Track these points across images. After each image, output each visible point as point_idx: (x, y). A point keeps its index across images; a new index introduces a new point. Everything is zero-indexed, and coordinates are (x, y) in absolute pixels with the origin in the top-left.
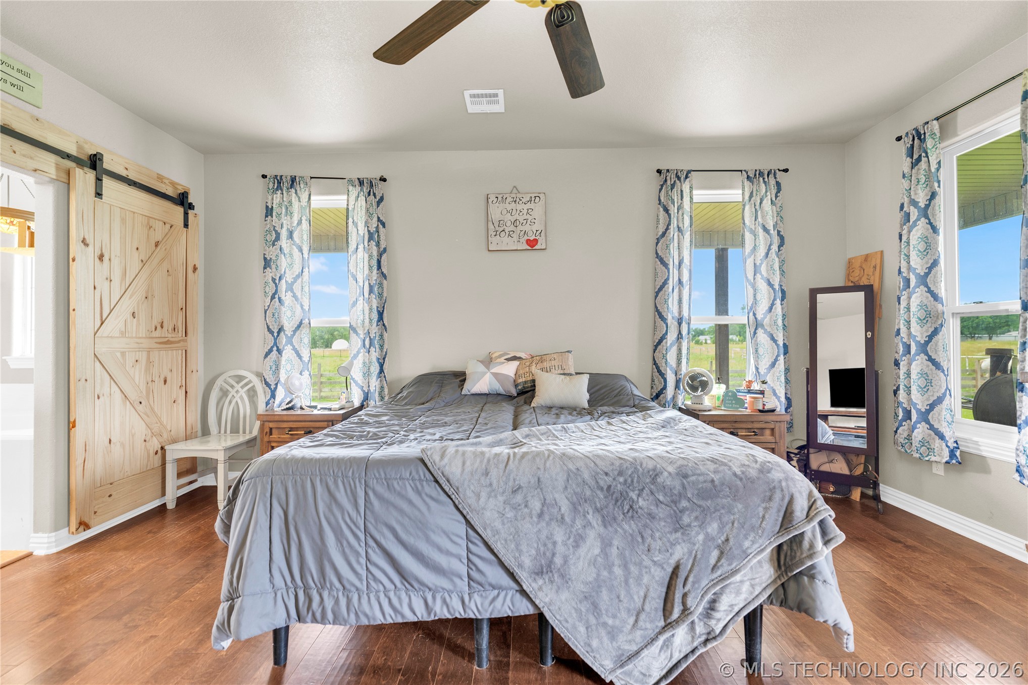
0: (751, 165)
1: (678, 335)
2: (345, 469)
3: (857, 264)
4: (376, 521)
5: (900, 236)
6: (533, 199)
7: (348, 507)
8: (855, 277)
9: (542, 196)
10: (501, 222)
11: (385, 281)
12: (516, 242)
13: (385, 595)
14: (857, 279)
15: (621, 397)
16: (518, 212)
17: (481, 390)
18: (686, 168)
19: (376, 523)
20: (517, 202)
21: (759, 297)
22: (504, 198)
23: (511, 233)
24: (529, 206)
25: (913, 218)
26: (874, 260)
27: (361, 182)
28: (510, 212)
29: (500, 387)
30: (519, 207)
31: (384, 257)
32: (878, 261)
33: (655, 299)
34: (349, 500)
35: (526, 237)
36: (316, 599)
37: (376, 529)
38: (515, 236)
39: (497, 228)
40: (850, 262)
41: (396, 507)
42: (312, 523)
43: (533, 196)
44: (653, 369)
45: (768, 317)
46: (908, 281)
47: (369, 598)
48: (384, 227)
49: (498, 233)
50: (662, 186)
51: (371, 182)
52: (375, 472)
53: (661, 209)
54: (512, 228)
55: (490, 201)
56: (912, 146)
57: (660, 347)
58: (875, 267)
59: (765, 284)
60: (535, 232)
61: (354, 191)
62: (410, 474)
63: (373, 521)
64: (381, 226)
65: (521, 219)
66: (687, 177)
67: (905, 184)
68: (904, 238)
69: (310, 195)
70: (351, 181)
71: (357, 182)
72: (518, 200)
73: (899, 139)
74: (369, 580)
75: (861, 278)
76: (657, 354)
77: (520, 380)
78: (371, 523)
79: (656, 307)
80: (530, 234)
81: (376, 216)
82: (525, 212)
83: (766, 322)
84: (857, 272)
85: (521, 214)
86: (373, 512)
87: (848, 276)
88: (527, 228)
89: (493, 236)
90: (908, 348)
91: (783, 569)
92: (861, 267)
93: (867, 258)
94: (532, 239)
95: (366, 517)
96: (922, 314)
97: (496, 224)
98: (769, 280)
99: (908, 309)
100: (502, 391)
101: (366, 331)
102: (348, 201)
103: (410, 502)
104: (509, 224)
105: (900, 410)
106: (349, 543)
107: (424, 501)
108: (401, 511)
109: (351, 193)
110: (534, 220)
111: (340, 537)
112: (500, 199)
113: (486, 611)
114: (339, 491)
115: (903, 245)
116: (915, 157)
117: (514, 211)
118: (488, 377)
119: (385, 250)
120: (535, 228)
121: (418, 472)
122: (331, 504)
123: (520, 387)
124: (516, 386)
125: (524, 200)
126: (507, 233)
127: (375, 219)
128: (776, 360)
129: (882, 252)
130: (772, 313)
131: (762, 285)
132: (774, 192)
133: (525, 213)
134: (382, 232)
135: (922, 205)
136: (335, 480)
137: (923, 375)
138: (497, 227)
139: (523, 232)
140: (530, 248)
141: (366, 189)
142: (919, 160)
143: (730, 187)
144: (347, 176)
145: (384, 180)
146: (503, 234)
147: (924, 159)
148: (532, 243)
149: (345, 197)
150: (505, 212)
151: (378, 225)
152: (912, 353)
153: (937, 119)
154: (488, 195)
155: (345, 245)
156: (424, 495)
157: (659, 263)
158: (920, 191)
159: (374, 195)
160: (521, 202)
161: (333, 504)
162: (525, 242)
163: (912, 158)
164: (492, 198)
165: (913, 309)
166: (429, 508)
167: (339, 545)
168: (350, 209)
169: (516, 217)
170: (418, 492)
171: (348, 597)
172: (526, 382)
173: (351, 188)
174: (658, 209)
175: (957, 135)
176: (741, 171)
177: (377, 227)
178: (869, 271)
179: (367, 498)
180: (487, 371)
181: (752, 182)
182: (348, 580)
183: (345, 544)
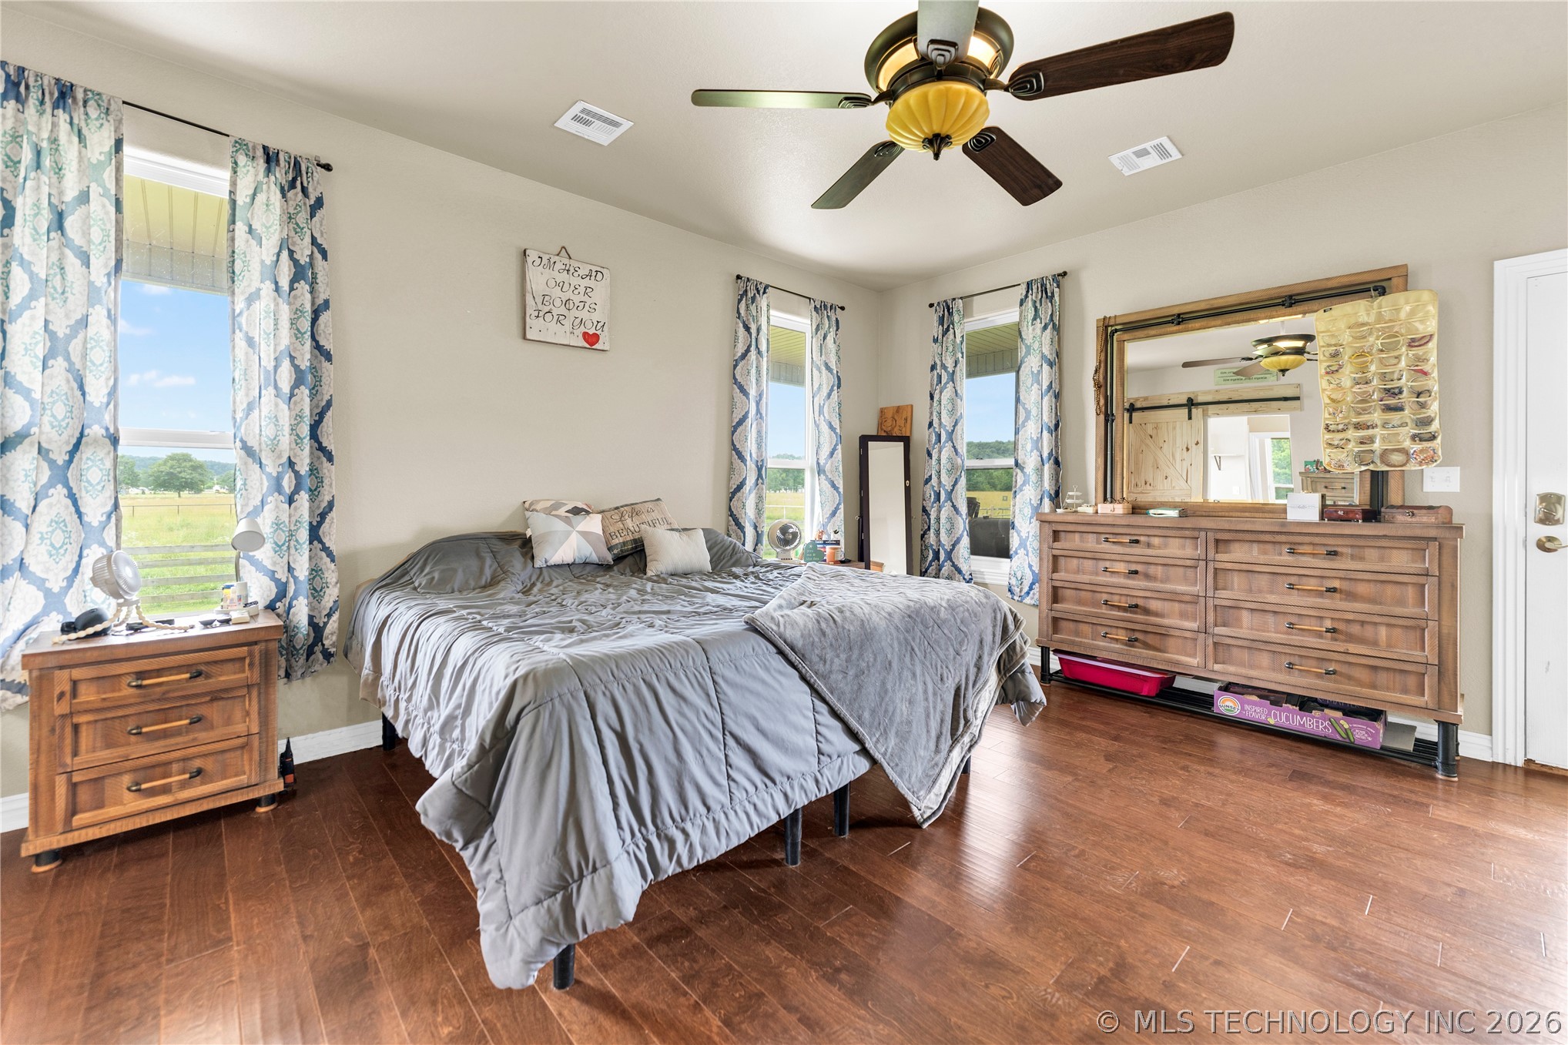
0: (819, 296)
1: (757, 479)
2: (683, 657)
3: (889, 415)
4: (735, 714)
5: (932, 397)
6: (594, 274)
7: (702, 704)
8: (888, 425)
9: (605, 271)
10: (547, 298)
11: (326, 364)
12: (568, 333)
13: (749, 802)
14: (890, 428)
15: (738, 555)
16: (572, 288)
17: (565, 559)
18: (766, 282)
19: (736, 717)
20: (571, 273)
21: (822, 440)
22: (552, 262)
23: (561, 318)
24: (586, 282)
25: (944, 381)
26: (903, 413)
27: (271, 158)
28: (561, 285)
29: (594, 554)
30: (575, 281)
31: (324, 318)
32: (909, 414)
33: (733, 435)
34: (699, 696)
35: (583, 329)
36: (679, 838)
37: (736, 723)
38: (567, 323)
39: (540, 307)
40: (882, 411)
41: (751, 692)
42: (663, 738)
43: (594, 269)
44: (729, 521)
45: (829, 462)
46: (939, 436)
47: (735, 812)
48: (325, 256)
49: (541, 314)
50: (742, 296)
51: (297, 165)
52: (718, 654)
53: (741, 325)
54: (563, 310)
55: (530, 260)
56: (943, 315)
57: (739, 494)
58: (906, 419)
59: (827, 427)
60: (596, 323)
61: (252, 172)
62: (753, 650)
63: (732, 716)
64: (318, 256)
65: (576, 299)
66: (764, 293)
67: (936, 347)
68: (936, 397)
69: (118, 145)
70: (240, 145)
71: (260, 152)
72: (572, 270)
73: (931, 305)
74: (732, 790)
75: (893, 429)
76: (735, 503)
77: (616, 541)
78: (731, 718)
79: (733, 444)
80: (589, 324)
81: (309, 232)
82: (582, 290)
83: (828, 468)
84: (889, 423)
85: (576, 292)
86: (730, 704)
87: (880, 425)
88: (584, 314)
89: (533, 317)
90: (938, 495)
91: (1003, 672)
92: (893, 418)
93: (898, 409)
94: (591, 332)
95: (724, 712)
96: (949, 466)
97: (538, 300)
98: (830, 423)
99: (939, 460)
100: (595, 558)
101: (284, 459)
102: (234, 183)
103: (763, 682)
104: (558, 303)
105: (931, 551)
106: (708, 750)
107: (774, 678)
108: (758, 695)
109: (241, 171)
110: (593, 306)
111: (698, 745)
112: (545, 261)
113: (836, 782)
114: (685, 687)
115: (935, 404)
116: (945, 327)
117: (566, 286)
118: (574, 537)
119: (327, 303)
120: (595, 317)
121: (759, 645)
122: (680, 705)
123: (615, 551)
124: (610, 549)
125: (581, 272)
126: (556, 317)
127: (308, 239)
128: (837, 509)
129: (912, 406)
130: (833, 458)
131: (825, 428)
132: (835, 328)
133: (582, 293)
134: (320, 268)
135: (950, 370)
136: (675, 674)
137: (950, 519)
138: (539, 304)
139: (579, 320)
140: (588, 346)
141: (281, 174)
142: (948, 330)
143: (797, 314)
144: (237, 132)
145: (327, 167)
146: (548, 317)
147: (951, 331)
148: (591, 339)
149: (226, 174)
150: (552, 283)
151: (312, 252)
152: (941, 501)
153: (961, 298)
154: (525, 251)
155: (225, 276)
156: (772, 671)
157: (738, 391)
158: (948, 358)
159: (304, 190)
160: (576, 274)
161: (683, 705)
162: (581, 336)
163: (943, 326)
164: (532, 255)
165: (944, 461)
166: (780, 684)
167: (698, 756)
168: (240, 202)
169: (569, 295)
170: (767, 669)
171: (714, 820)
172: (624, 544)
173: (242, 159)
174: (737, 323)
175: (972, 317)
176: (810, 299)
177: (311, 256)
178: (901, 422)
179: (719, 689)
180: (570, 528)
181: (818, 313)
182: (714, 797)
183: (705, 753)
